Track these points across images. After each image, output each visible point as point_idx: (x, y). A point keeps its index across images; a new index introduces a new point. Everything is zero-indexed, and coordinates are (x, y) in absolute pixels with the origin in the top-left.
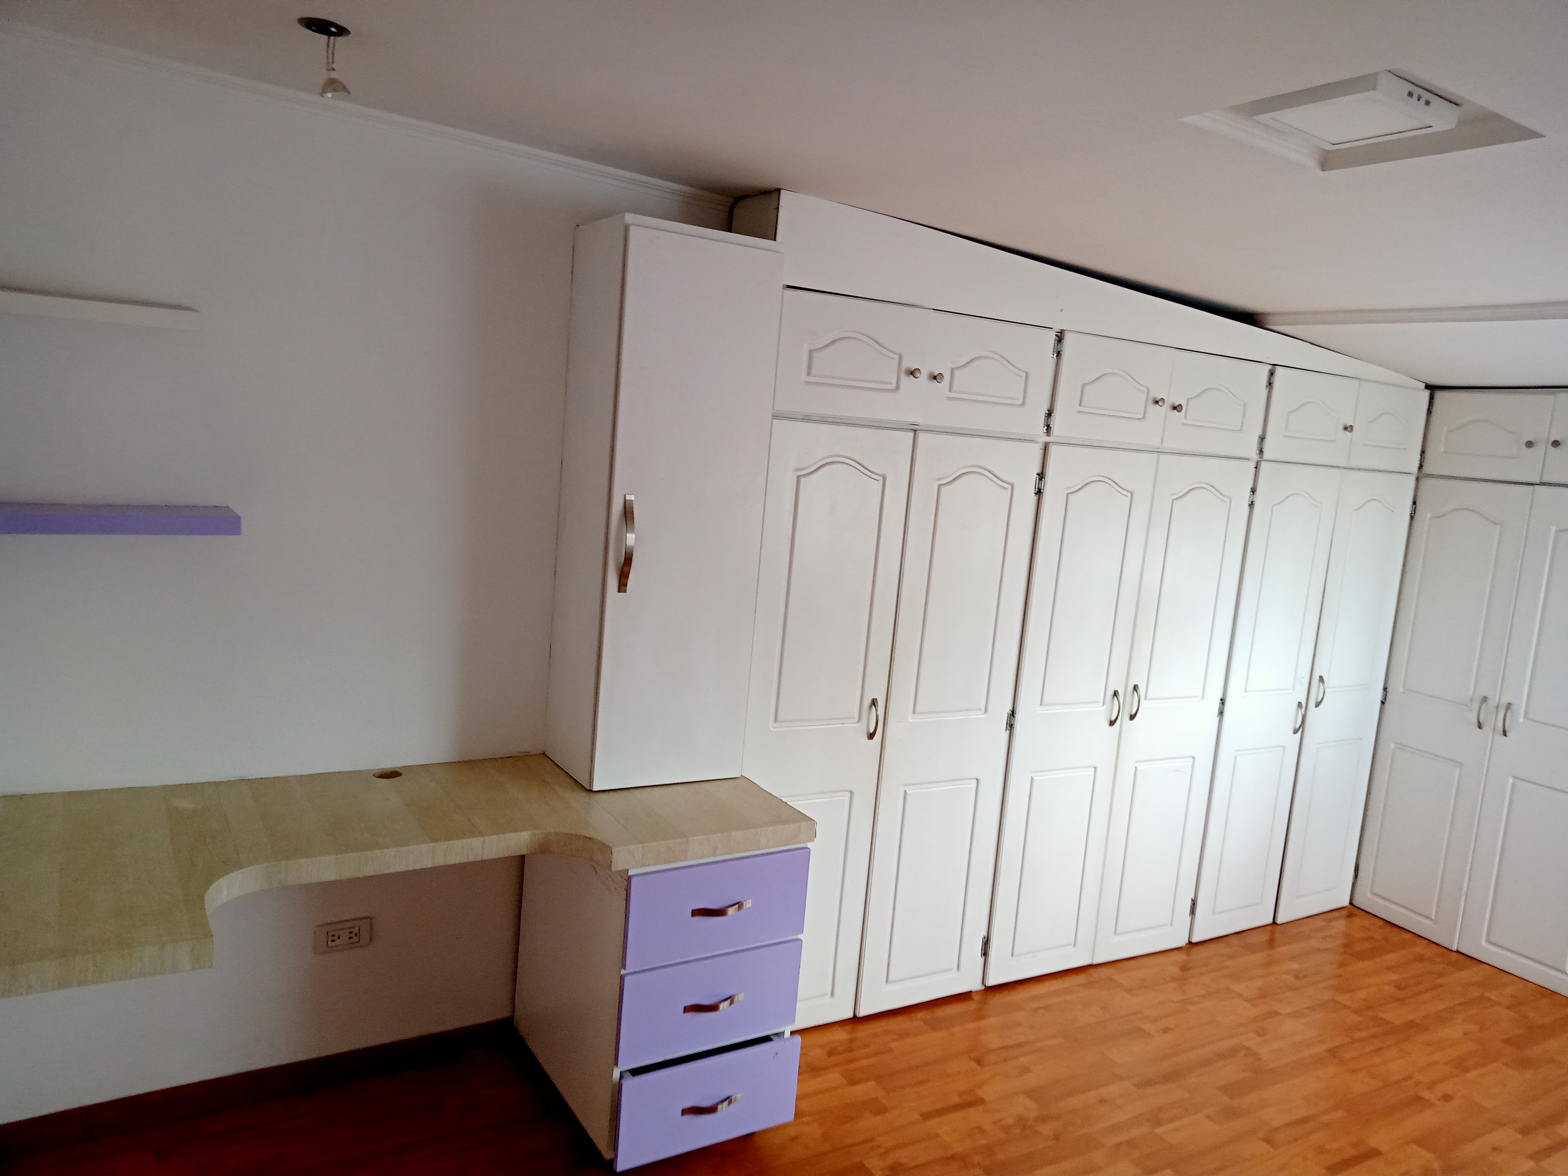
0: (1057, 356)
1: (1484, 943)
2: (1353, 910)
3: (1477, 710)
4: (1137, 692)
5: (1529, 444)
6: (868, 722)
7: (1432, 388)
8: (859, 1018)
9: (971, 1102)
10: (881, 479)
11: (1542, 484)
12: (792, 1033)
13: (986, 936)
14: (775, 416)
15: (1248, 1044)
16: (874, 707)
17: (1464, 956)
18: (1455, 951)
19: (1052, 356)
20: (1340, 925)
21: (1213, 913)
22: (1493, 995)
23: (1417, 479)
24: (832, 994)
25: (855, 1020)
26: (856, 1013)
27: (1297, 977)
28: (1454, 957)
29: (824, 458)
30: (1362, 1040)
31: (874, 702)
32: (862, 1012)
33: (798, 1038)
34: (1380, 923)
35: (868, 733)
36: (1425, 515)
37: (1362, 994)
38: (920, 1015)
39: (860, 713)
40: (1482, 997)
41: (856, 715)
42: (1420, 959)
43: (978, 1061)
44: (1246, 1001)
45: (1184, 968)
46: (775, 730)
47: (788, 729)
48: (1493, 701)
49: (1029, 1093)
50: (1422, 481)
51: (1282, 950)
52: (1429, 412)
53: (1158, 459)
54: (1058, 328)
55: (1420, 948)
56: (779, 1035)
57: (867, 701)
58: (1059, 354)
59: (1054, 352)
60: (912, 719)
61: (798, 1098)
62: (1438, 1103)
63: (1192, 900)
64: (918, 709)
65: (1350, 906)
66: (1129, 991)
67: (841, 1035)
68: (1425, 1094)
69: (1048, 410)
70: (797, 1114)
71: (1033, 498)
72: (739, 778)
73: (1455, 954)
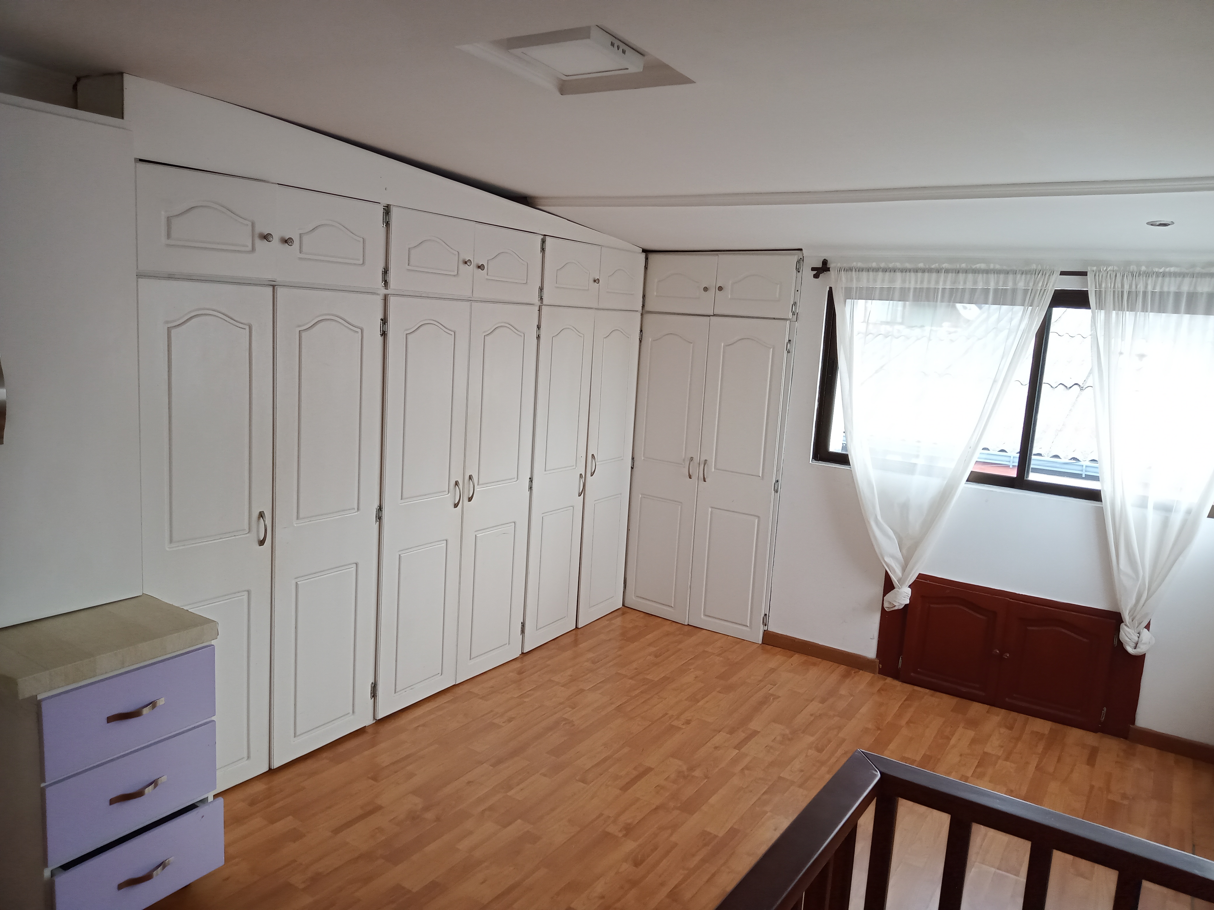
0: (386, 226)
1: (702, 616)
2: (625, 609)
3: (688, 467)
4: (471, 480)
5: (706, 289)
6: (258, 531)
7: (647, 252)
8: (274, 769)
9: (372, 810)
10: (247, 328)
11: (714, 315)
12: (215, 796)
13: (374, 682)
14: (139, 276)
15: (565, 716)
16: (261, 518)
17: (692, 627)
18: (686, 625)
19: (383, 225)
20: (618, 621)
21: (537, 630)
22: (709, 649)
23: (642, 314)
24: (248, 757)
25: (271, 772)
26: (271, 767)
27: (594, 662)
28: (687, 628)
29: (190, 312)
30: (636, 696)
31: (261, 515)
32: (276, 764)
33: (221, 800)
34: (642, 615)
35: (258, 541)
36: (648, 339)
37: (635, 665)
38: (325, 755)
39: (249, 524)
40: (704, 651)
41: (246, 527)
42: (668, 634)
43: (375, 779)
44: (562, 686)
45: (520, 673)
46: (171, 550)
47: (183, 547)
48: (696, 460)
49: (416, 792)
50: (645, 316)
51: (583, 646)
52: (646, 268)
53: (471, 306)
54: (385, 202)
55: (667, 628)
56: (204, 801)
57: (255, 514)
58: (388, 224)
59: (383, 222)
60: (296, 524)
61: (227, 846)
62: (684, 727)
63: (522, 623)
64: (301, 515)
65: (623, 607)
66: (482, 698)
67: (260, 787)
68: (675, 723)
69: (384, 269)
70: (228, 858)
71: (380, 339)
72: (141, 596)
73: (687, 627)
